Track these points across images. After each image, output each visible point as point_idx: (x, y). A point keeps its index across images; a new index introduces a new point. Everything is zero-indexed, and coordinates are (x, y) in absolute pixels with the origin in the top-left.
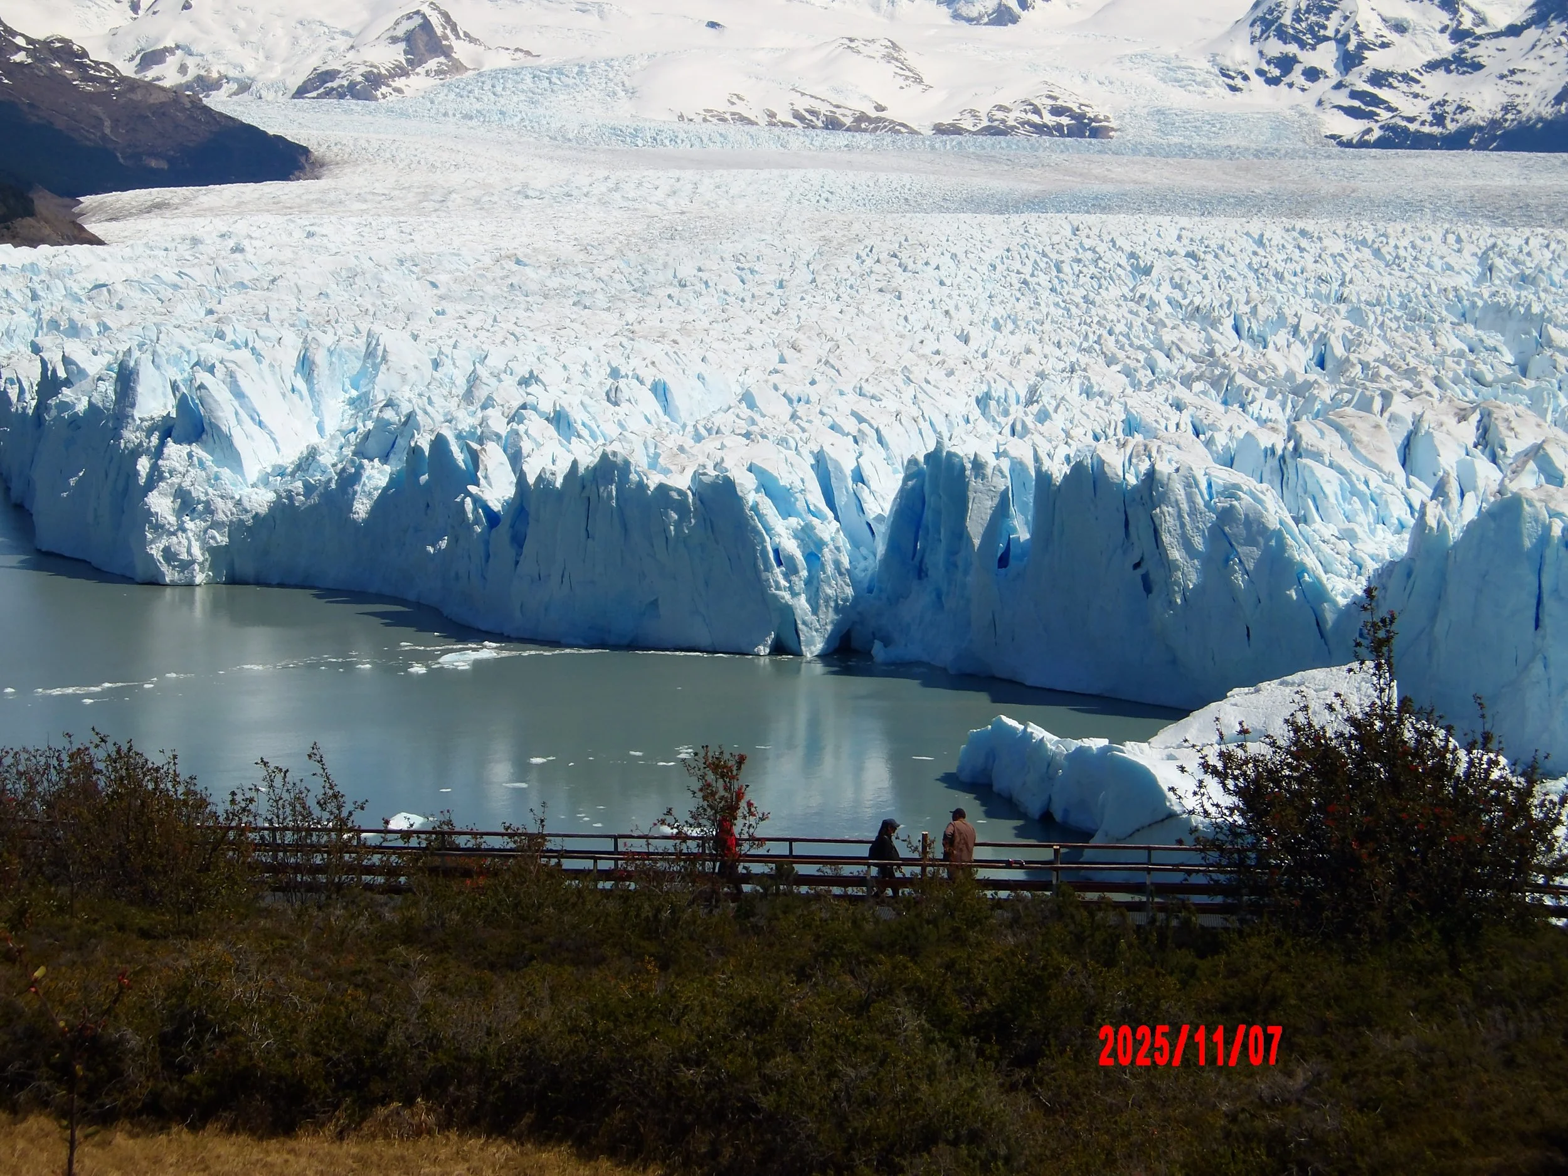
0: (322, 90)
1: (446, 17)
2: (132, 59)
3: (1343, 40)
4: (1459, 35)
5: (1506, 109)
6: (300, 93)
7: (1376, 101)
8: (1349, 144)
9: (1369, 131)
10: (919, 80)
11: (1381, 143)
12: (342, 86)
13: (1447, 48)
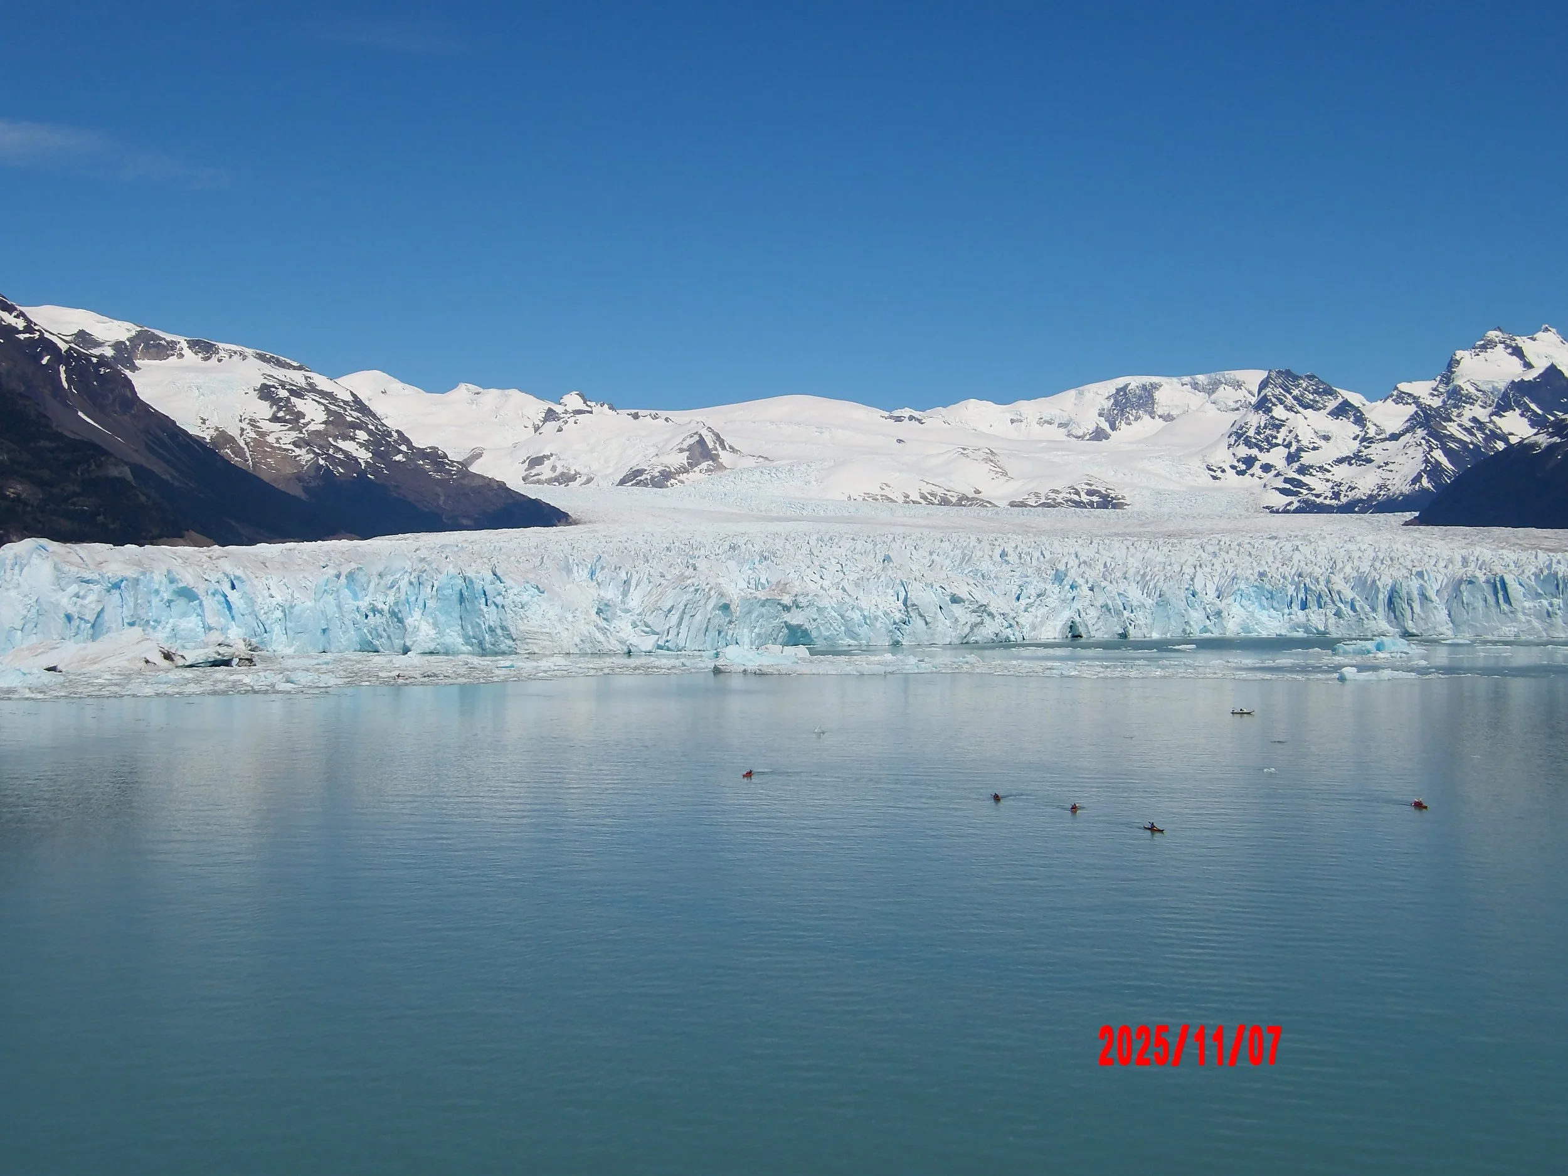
0: (634, 481)
1: (718, 436)
2: (524, 462)
3: (1289, 446)
4: (1362, 440)
5: (1380, 488)
6: (622, 482)
7: (1300, 484)
8: (1277, 512)
9: (1291, 503)
10: (1005, 474)
11: (1296, 511)
12: (646, 479)
13: (1353, 448)
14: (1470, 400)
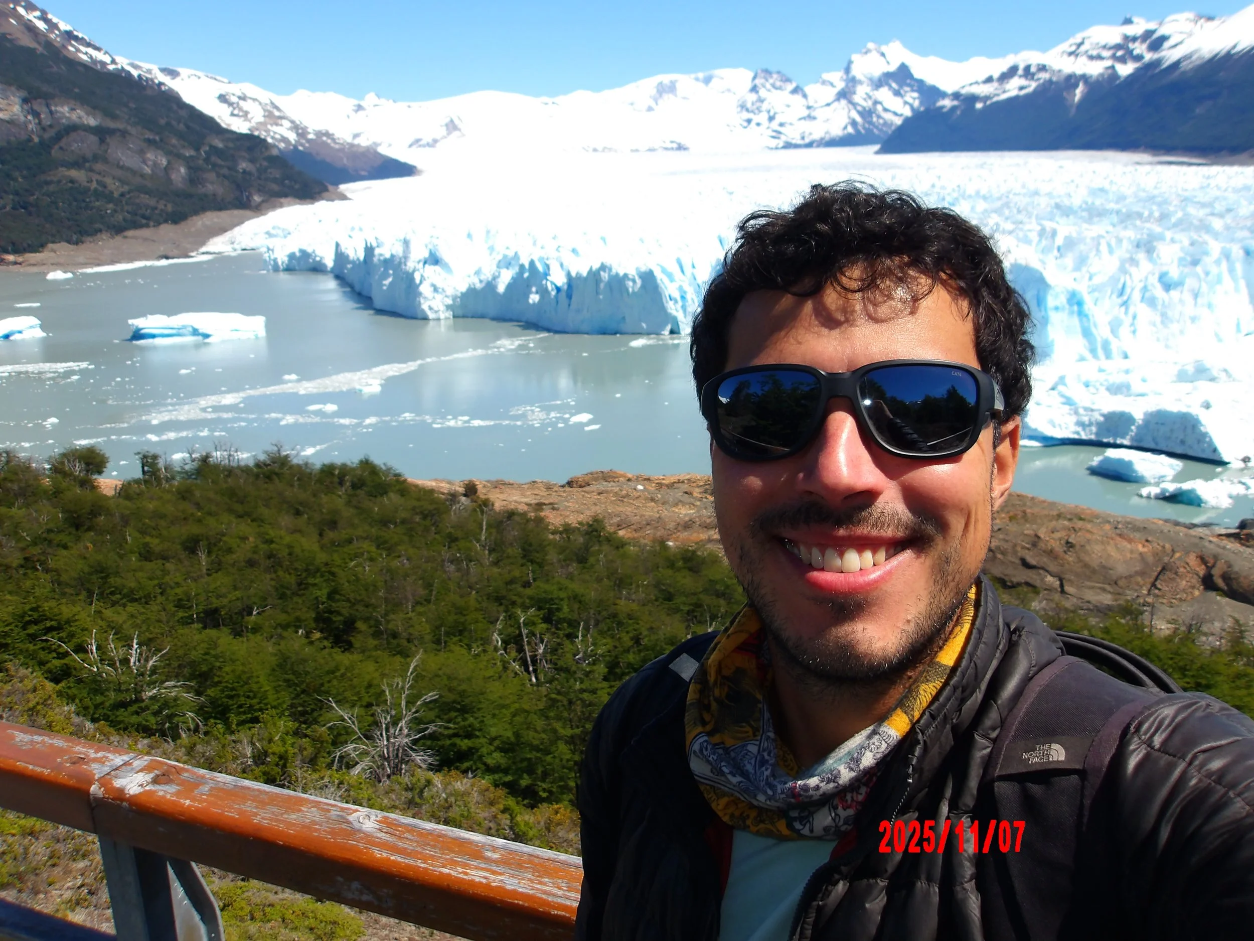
0: (418, 145)
1: (459, 117)
3: (769, 112)
4: (809, 108)
5: (825, 133)
6: (410, 146)
7: (780, 133)
8: (772, 149)
9: (779, 144)
12: (424, 143)
14: (861, 83)
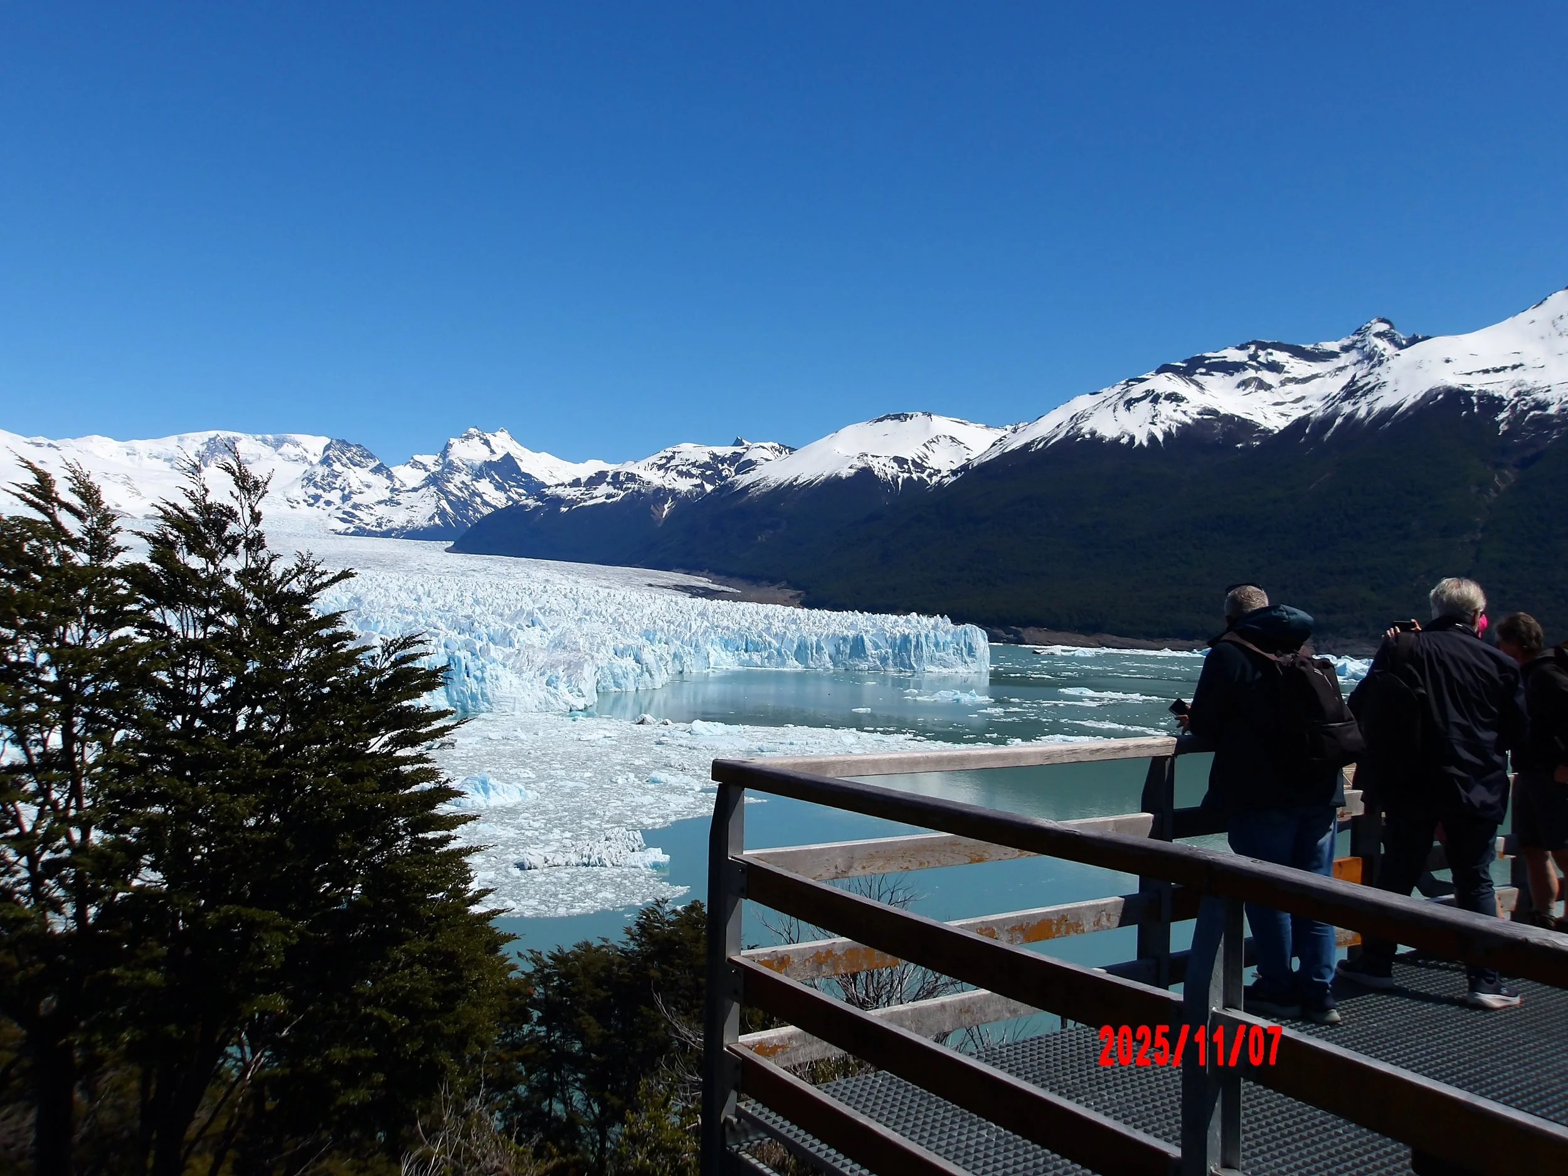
3: (343, 490)
4: (393, 490)
5: (408, 522)
7: (354, 516)
8: (340, 534)
9: (349, 528)
10: (139, 494)
11: (353, 534)
13: (387, 495)
14: (459, 470)
